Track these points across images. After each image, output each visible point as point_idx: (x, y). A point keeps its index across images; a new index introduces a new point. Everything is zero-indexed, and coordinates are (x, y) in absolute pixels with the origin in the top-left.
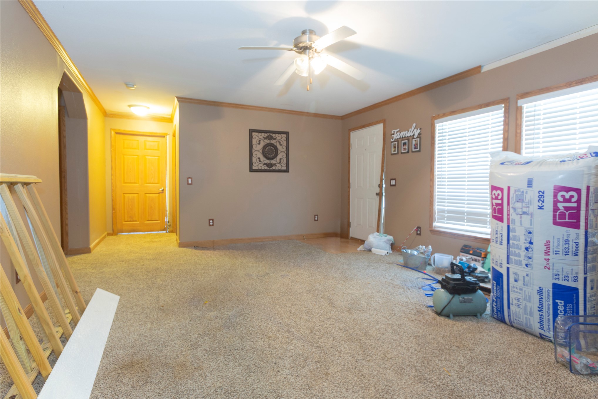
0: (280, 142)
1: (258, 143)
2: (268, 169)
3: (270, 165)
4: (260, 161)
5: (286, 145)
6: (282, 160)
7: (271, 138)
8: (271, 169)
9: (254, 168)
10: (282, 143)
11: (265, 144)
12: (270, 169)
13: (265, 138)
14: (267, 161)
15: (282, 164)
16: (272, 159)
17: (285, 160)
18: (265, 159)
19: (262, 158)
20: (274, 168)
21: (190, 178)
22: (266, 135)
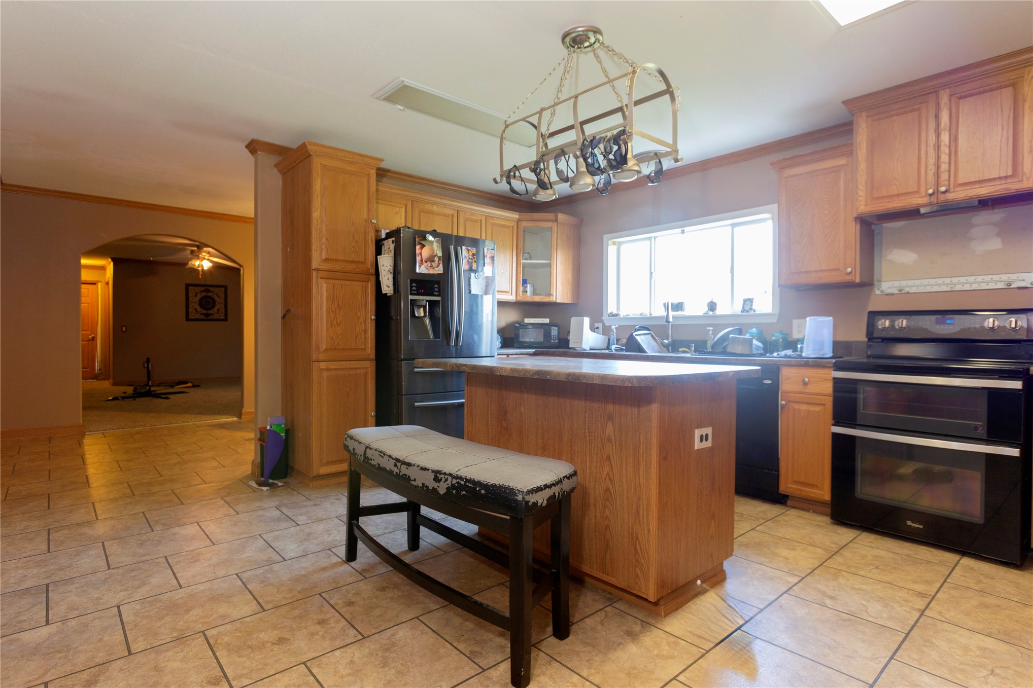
0: (217, 295)
1: (194, 295)
2: (206, 318)
3: (207, 315)
4: (197, 311)
5: (224, 297)
6: (220, 311)
7: (209, 291)
8: (209, 318)
9: (190, 317)
10: (219, 295)
11: (202, 296)
12: (207, 318)
13: (202, 292)
14: (204, 312)
15: (221, 314)
16: (210, 309)
17: (223, 310)
18: (202, 309)
19: (199, 309)
20: (211, 317)
21: (124, 326)
22: (203, 288)
